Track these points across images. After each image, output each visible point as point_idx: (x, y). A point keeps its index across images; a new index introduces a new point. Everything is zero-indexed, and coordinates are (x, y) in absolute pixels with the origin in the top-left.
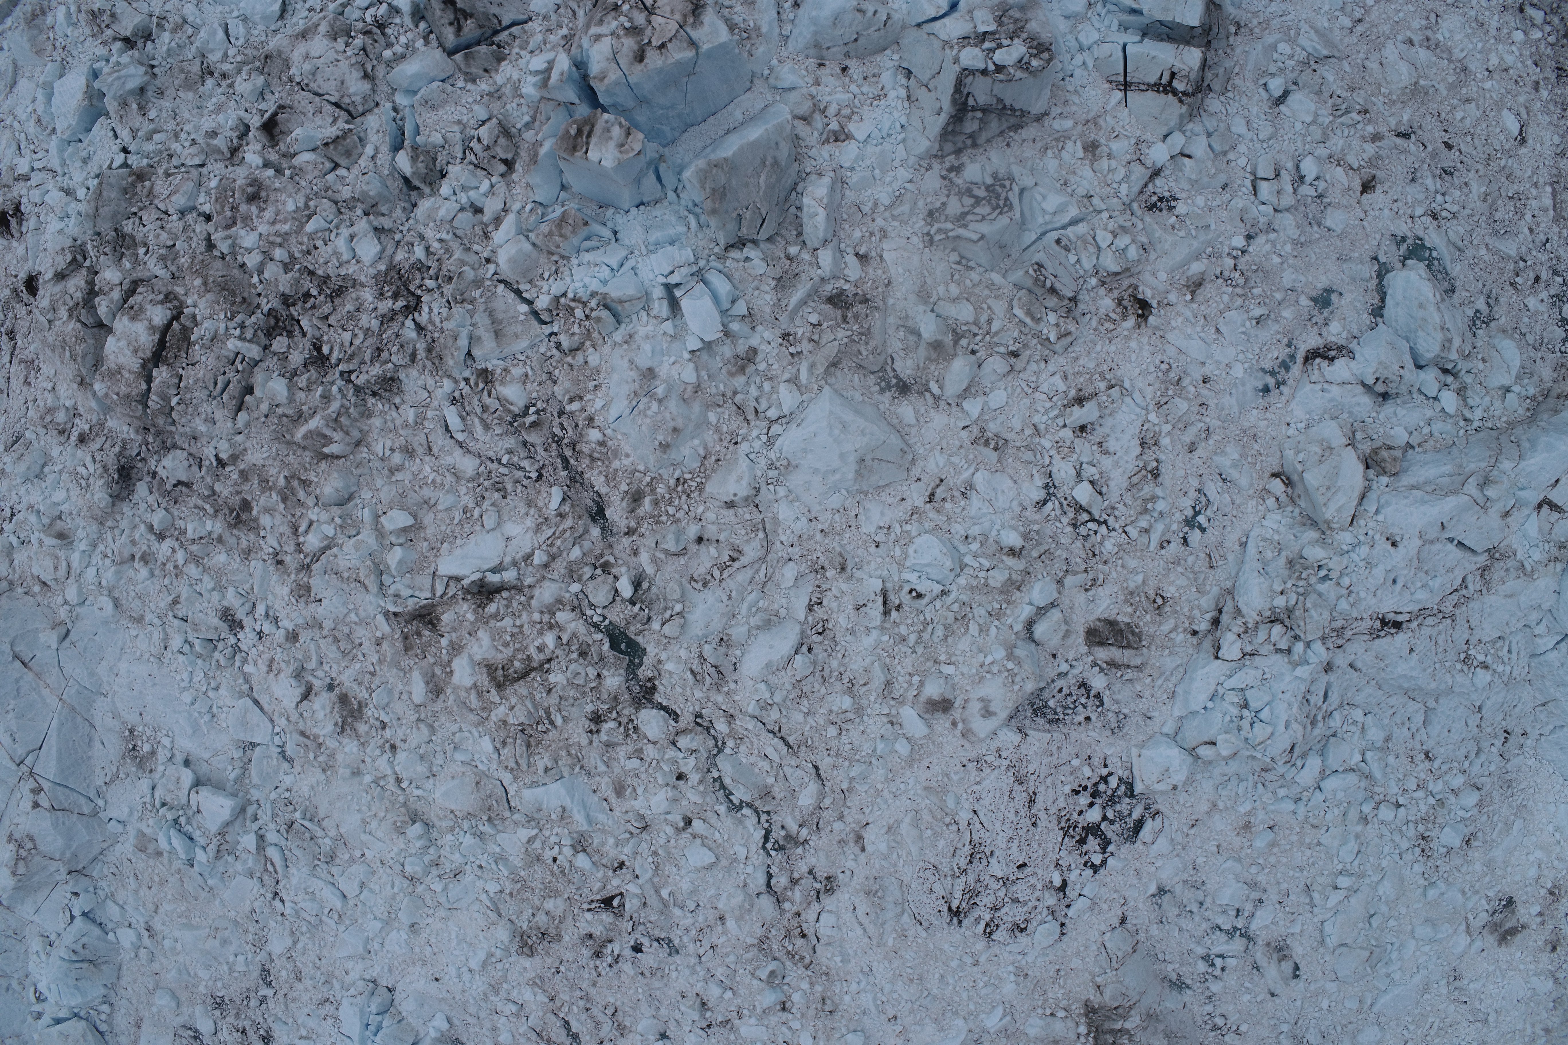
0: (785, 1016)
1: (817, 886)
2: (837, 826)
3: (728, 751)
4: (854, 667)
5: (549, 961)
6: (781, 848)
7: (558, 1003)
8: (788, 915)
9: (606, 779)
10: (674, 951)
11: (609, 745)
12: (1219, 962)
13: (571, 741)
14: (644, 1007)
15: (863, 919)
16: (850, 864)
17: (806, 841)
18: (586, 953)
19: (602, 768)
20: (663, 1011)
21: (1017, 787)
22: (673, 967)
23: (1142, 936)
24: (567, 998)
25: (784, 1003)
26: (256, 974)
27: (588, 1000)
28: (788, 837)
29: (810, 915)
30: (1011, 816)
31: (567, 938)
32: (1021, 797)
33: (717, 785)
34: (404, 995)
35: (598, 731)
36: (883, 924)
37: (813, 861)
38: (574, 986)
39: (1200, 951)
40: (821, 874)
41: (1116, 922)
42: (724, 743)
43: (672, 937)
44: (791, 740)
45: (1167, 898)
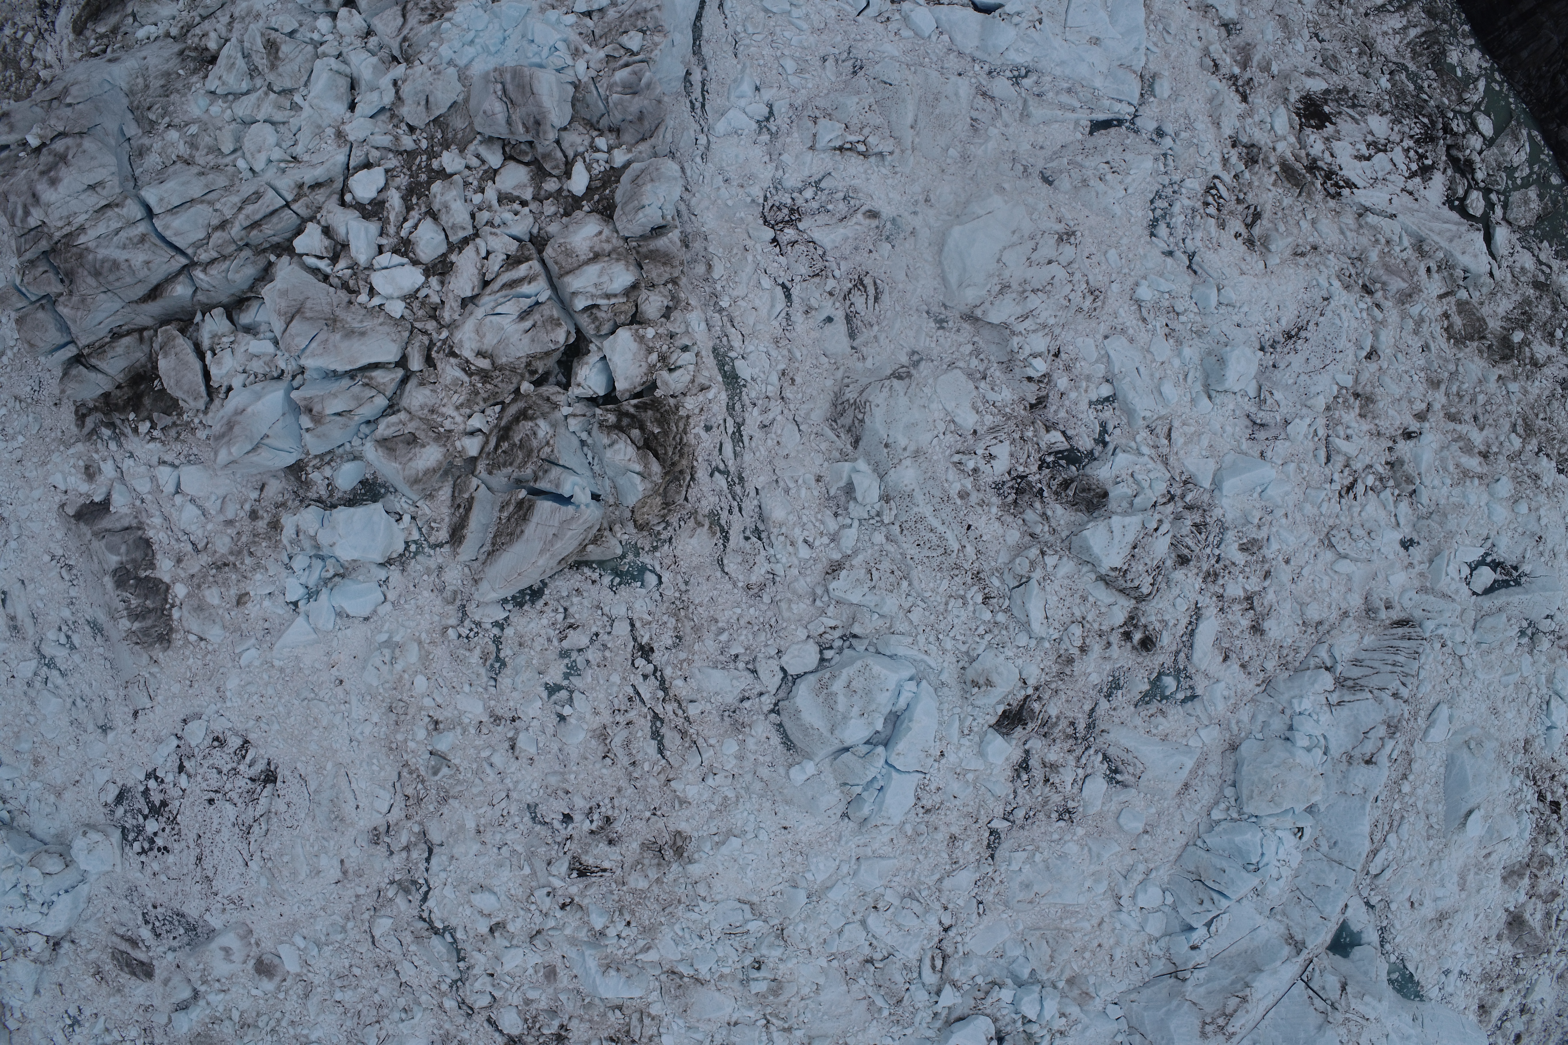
0: (438, 715)
1: (387, 839)
2: (361, 891)
3: (449, 981)
4: (334, 1017)
5: (661, 825)
6: (414, 882)
7: (663, 777)
8: (418, 819)
9: (561, 986)
10: (532, 808)
11: (553, 1012)
12: (63, 640)
13: (588, 1025)
14: (574, 755)
15: (349, 796)
16: (355, 853)
17: (392, 883)
18: (618, 826)
19: (563, 997)
20: (555, 747)
21: (211, 875)
22: (535, 793)
23: (122, 693)
24: (652, 781)
25: (436, 729)
26: (1006, 846)
27: (630, 774)
28: (407, 891)
29: (397, 814)
30: (216, 851)
31: (635, 846)
32: (207, 863)
33: (462, 954)
34: (830, 812)
35: (562, 1026)
36: (333, 786)
37: (386, 864)
38: (641, 792)
39: (77, 658)
40: (382, 850)
41: (141, 717)
42: (451, 987)
43: (530, 823)
44: (393, 975)
45: (100, 723)
